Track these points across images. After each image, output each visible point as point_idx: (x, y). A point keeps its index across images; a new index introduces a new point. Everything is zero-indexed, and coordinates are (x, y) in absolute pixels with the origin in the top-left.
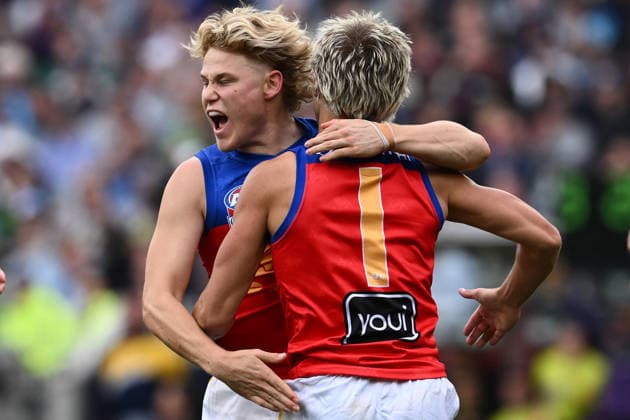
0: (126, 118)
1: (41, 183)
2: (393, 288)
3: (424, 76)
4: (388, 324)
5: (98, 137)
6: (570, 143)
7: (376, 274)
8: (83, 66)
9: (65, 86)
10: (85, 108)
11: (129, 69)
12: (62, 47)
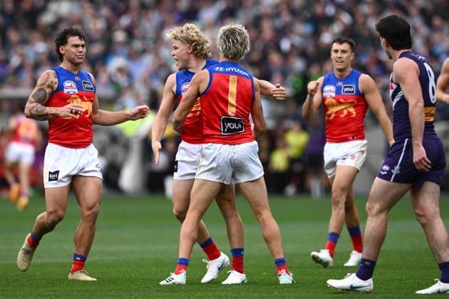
0: (157, 55)
1: (129, 76)
2: (236, 116)
3: (253, 43)
4: (234, 126)
5: (148, 61)
6: (298, 64)
7: (231, 111)
8: (143, 38)
9: (137, 45)
10: (144, 52)
11: (158, 39)
12: (136, 32)
